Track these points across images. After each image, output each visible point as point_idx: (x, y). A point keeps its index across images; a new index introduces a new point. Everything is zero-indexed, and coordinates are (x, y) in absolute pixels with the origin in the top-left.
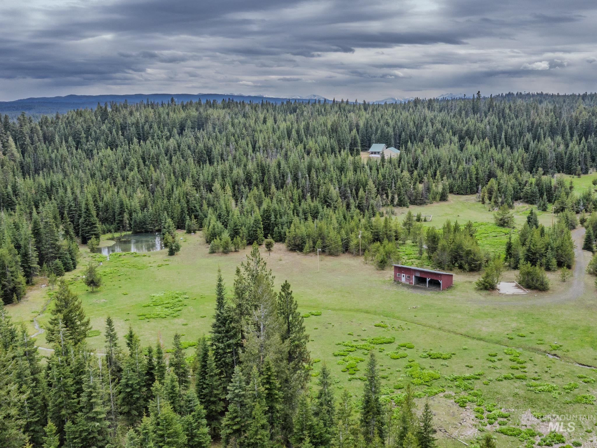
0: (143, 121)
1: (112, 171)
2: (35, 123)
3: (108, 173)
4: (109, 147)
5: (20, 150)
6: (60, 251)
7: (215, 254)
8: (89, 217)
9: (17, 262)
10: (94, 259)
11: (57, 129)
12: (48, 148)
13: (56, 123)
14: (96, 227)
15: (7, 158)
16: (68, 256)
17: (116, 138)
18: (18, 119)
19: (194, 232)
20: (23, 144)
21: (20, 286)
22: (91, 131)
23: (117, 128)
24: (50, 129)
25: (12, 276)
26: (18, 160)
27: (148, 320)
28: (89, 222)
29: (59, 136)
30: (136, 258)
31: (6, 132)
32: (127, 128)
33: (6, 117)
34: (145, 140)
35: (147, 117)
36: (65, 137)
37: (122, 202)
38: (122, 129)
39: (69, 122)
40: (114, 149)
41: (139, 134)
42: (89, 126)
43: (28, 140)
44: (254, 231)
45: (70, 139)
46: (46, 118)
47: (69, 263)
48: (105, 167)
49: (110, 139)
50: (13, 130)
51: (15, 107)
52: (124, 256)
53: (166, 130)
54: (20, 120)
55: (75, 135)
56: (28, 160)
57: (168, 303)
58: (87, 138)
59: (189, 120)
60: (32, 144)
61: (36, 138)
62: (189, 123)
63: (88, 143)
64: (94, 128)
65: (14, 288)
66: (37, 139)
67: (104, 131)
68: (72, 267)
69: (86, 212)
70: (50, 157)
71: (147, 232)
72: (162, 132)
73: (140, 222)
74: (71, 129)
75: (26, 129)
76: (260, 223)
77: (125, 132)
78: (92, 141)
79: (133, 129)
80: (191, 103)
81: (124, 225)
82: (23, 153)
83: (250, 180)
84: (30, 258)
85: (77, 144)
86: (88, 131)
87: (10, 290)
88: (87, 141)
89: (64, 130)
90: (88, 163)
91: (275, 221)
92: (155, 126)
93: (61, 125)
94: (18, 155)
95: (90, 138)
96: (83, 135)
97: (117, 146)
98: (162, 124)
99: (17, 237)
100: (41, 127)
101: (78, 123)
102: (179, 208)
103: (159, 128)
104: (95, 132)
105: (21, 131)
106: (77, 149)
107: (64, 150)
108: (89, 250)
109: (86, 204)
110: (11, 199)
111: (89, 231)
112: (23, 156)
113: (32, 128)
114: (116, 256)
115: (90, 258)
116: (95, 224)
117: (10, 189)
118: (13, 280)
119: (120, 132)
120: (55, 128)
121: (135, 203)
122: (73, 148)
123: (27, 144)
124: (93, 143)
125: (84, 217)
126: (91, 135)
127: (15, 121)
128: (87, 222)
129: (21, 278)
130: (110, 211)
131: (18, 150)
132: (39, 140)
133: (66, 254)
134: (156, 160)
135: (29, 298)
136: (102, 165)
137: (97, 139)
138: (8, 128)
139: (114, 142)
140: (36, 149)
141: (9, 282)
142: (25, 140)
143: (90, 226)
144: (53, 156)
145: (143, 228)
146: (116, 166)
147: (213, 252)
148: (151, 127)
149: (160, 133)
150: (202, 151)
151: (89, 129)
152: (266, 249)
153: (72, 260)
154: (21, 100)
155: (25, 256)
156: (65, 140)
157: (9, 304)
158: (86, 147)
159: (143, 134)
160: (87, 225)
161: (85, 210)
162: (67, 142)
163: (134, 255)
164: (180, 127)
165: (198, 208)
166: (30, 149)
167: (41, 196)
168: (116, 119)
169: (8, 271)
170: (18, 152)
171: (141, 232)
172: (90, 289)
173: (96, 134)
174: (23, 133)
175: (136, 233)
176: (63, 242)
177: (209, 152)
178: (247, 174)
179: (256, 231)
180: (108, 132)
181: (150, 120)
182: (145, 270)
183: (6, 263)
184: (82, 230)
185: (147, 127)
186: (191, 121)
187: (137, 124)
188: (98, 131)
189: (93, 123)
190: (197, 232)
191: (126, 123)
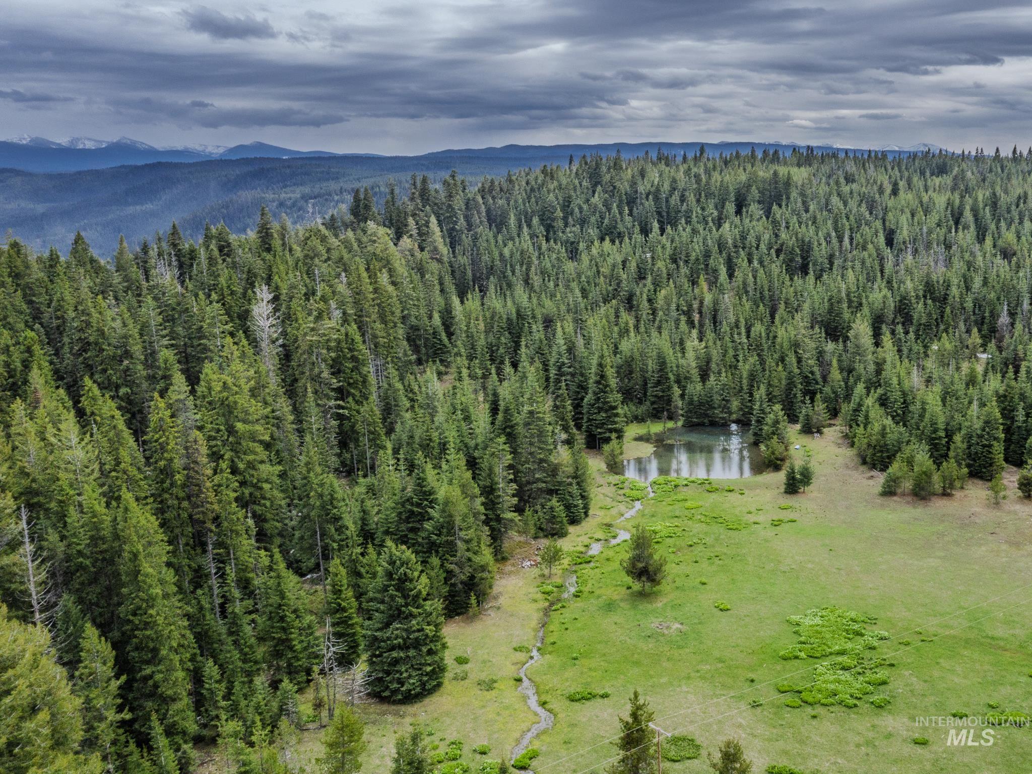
0: (666, 187)
1: (618, 284)
2: (472, 192)
3: (610, 288)
4: (607, 238)
5: (448, 240)
6: (559, 479)
7: (895, 498)
8: (605, 392)
9: (475, 515)
10: (621, 492)
11: (512, 203)
12: (495, 237)
13: (509, 192)
14: (617, 415)
15: (426, 255)
16: (574, 489)
17: (619, 220)
18: (445, 183)
19: (819, 432)
20: (453, 229)
21: (485, 575)
22: (572, 205)
23: (621, 201)
24: (500, 202)
25: (468, 550)
26: (445, 259)
27: (809, 710)
28: (605, 403)
29: (515, 215)
30: (714, 496)
31: (424, 206)
32: (638, 201)
33: (424, 181)
34: (674, 224)
35: (674, 181)
36: (526, 217)
37: (664, 358)
38: (628, 204)
39: (532, 190)
40: (617, 242)
41: (659, 213)
42: (570, 197)
43: (462, 223)
44: (984, 446)
45: (535, 221)
46: (492, 182)
47: (576, 506)
48: (605, 277)
49: (606, 221)
50: (436, 204)
51: (423, 165)
52: (685, 489)
53: (711, 206)
54: (449, 185)
55: (544, 214)
56: (463, 260)
57: (842, 653)
58: (565, 219)
59: (754, 187)
60: (469, 230)
61: (476, 219)
62: (754, 192)
63: (568, 229)
64: (579, 201)
65: (472, 577)
66: (478, 221)
67: (596, 206)
68: (583, 515)
69: (598, 382)
70: (501, 255)
71: (713, 424)
72: (703, 209)
73: (701, 404)
74: (537, 203)
75: (458, 203)
76: (997, 429)
77: (635, 209)
78: (574, 226)
79: (650, 204)
80: (738, 156)
81: (673, 410)
82: (453, 245)
83: (907, 314)
84: (499, 496)
85: (548, 231)
86: (566, 205)
87: (462, 583)
88: (566, 225)
89: (524, 204)
90: (570, 267)
91: (1024, 422)
92: (692, 198)
93: (519, 195)
94: (444, 250)
95: (570, 220)
96: (559, 214)
97: (620, 236)
98: (703, 193)
99: (467, 440)
100: (483, 198)
101: (549, 192)
102: (784, 375)
103: (698, 201)
104: (580, 208)
105: (450, 206)
106: (548, 240)
107: (526, 243)
108: (604, 467)
109: (600, 365)
110: (440, 340)
111: (604, 424)
112: (454, 252)
113: (469, 199)
114: (667, 488)
115: (613, 489)
116: (615, 408)
117: (437, 319)
118: (469, 560)
119: (626, 208)
120: (508, 200)
121: (690, 362)
122: (541, 238)
123: (461, 230)
124: (577, 229)
125: (595, 393)
126: (572, 214)
127: (437, 186)
128: (601, 405)
129: (486, 556)
130: (637, 375)
131: (445, 241)
132: (481, 222)
133: (571, 484)
134: (703, 266)
135: (502, 601)
136: (598, 272)
137: (583, 222)
138: (428, 200)
139: (615, 227)
140: (475, 238)
141: (460, 565)
142: (456, 223)
143: (606, 411)
144: (506, 252)
145: (707, 415)
146: (625, 276)
147: (889, 492)
148: (683, 199)
149: (700, 212)
150: (793, 249)
151: (570, 202)
152: (1020, 494)
153: (583, 497)
154: (433, 153)
155: (489, 491)
156: (526, 222)
157: (458, 614)
158: (564, 237)
159: (668, 213)
160: (600, 410)
161: (598, 378)
162: (529, 226)
163: (708, 487)
164: (737, 200)
165: (818, 376)
166: (466, 240)
167: (499, 338)
168: (618, 184)
169: (460, 538)
170: (445, 245)
171: (701, 424)
172: (637, 586)
173: (581, 212)
174: (453, 209)
175: (691, 426)
176: (563, 456)
177: (806, 249)
178: (900, 301)
179: (990, 446)
180: (604, 209)
181: (681, 185)
182: (744, 532)
183: (458, 520)
184: (589, 420)
185: (675, 199)
186: (758, 189)
187: (656, 194)
188: (585, 207)
189: (575, 190)
190: (825, 430)
191: (636, 192)
